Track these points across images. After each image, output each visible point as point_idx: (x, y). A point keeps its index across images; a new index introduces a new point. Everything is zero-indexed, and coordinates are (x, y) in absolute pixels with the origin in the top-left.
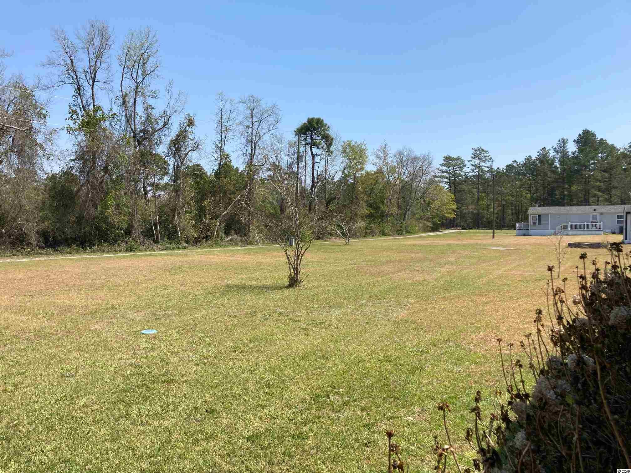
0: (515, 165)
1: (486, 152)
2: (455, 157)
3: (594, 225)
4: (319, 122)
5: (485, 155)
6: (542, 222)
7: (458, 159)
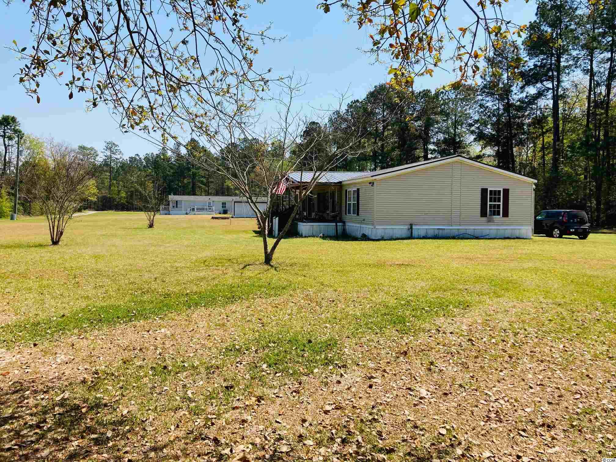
0: (137, 158)
1: (116, 146)
2: (89, 147)
3: (210, 209)
4: (14, 119)
5: (116, 148)
6: (178, 206)
7: (92, 149)
